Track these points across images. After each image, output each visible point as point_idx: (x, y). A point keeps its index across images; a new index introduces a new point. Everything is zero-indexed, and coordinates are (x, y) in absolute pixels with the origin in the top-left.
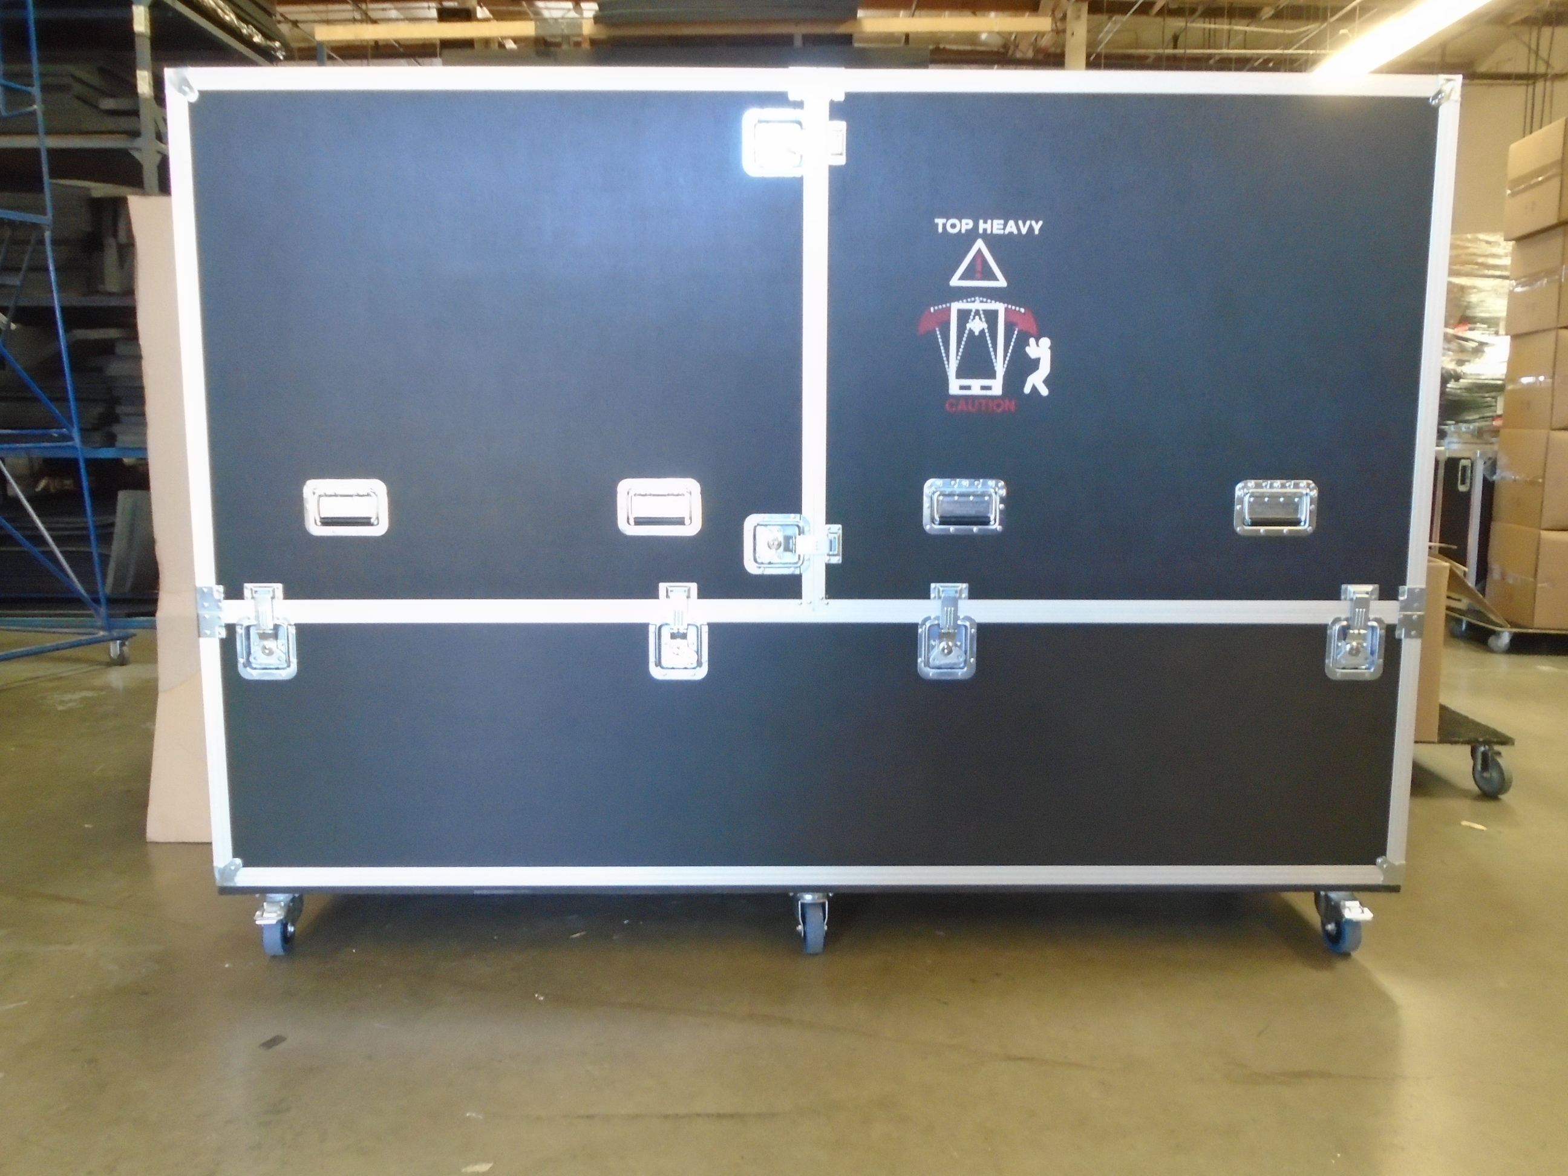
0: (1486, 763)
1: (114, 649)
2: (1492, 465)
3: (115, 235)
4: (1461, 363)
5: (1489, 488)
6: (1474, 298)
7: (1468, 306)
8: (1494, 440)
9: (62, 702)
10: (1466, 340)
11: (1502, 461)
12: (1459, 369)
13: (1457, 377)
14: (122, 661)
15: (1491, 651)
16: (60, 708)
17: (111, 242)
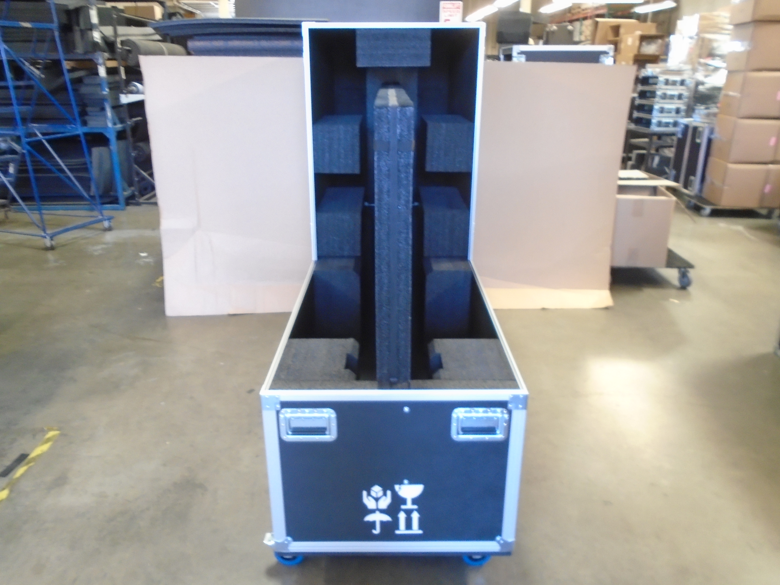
0: (684, 276)
1: (106, 224)
2: (712, 131)
3: (78, 25)
4: (706, 76)
5: (710, 141)
6: (715, 45)
7: (713, 49)
8: (714, 118)
9: (96, 251)
10: (709, 65)
11: (717, 129)
12: (705, 80)
13: (702, 83)
14: (110, 229)
15: (701, 216)
16: (96, 253)
17: (76, 28)
